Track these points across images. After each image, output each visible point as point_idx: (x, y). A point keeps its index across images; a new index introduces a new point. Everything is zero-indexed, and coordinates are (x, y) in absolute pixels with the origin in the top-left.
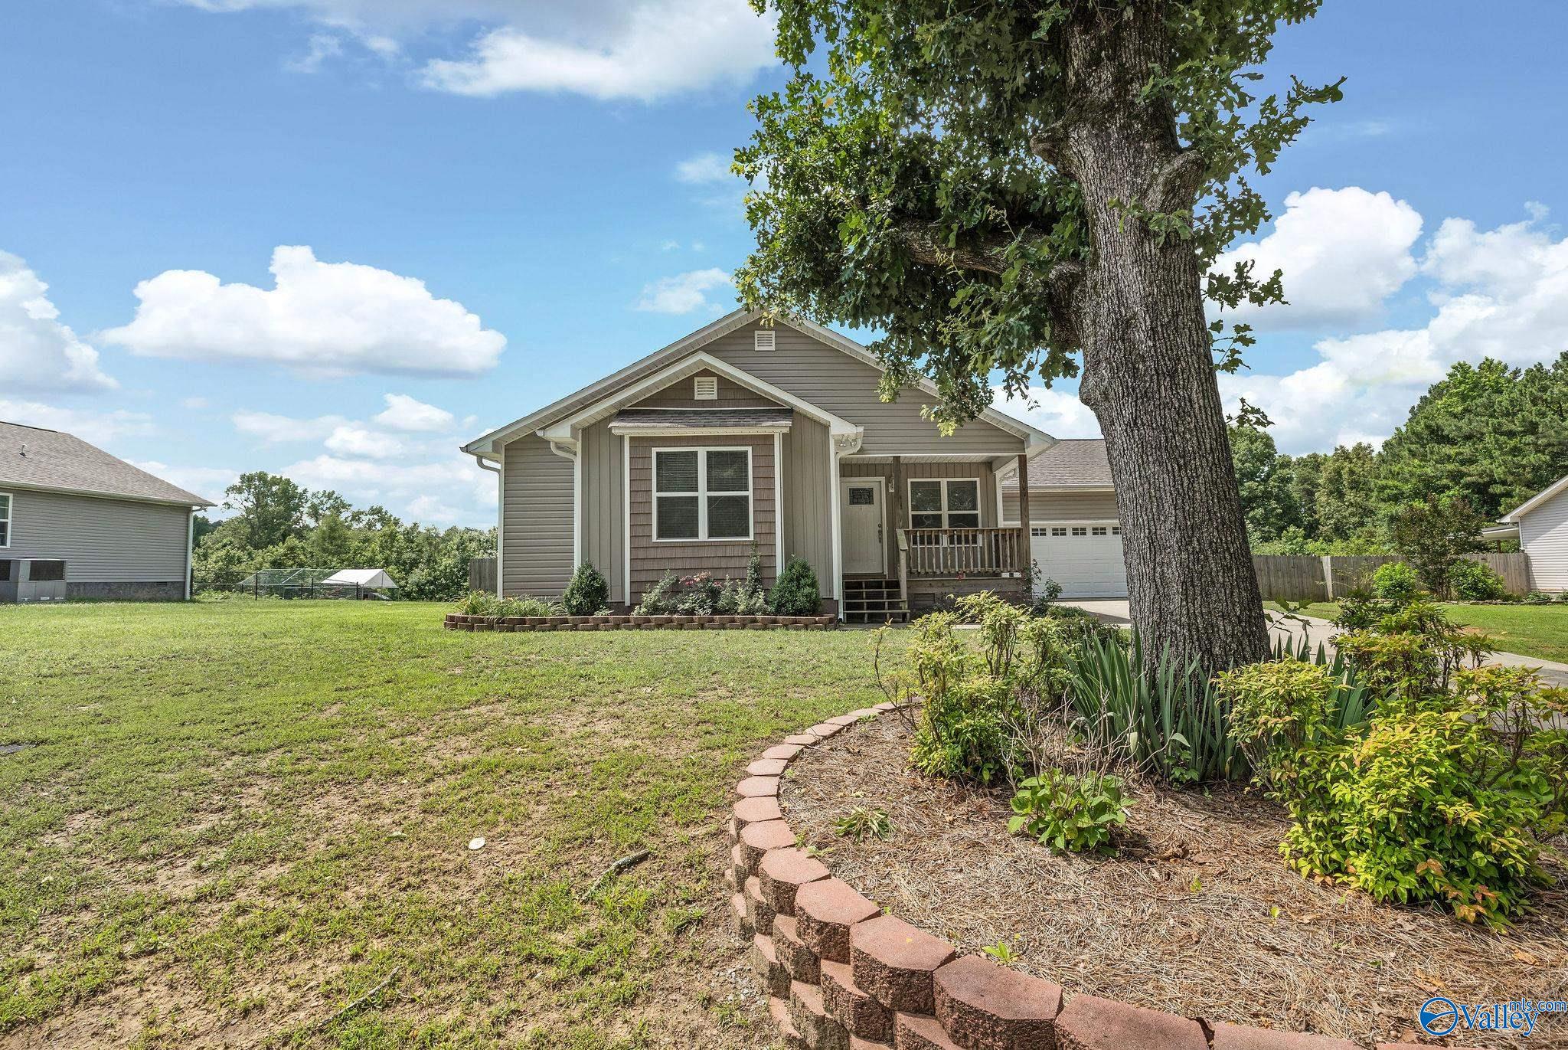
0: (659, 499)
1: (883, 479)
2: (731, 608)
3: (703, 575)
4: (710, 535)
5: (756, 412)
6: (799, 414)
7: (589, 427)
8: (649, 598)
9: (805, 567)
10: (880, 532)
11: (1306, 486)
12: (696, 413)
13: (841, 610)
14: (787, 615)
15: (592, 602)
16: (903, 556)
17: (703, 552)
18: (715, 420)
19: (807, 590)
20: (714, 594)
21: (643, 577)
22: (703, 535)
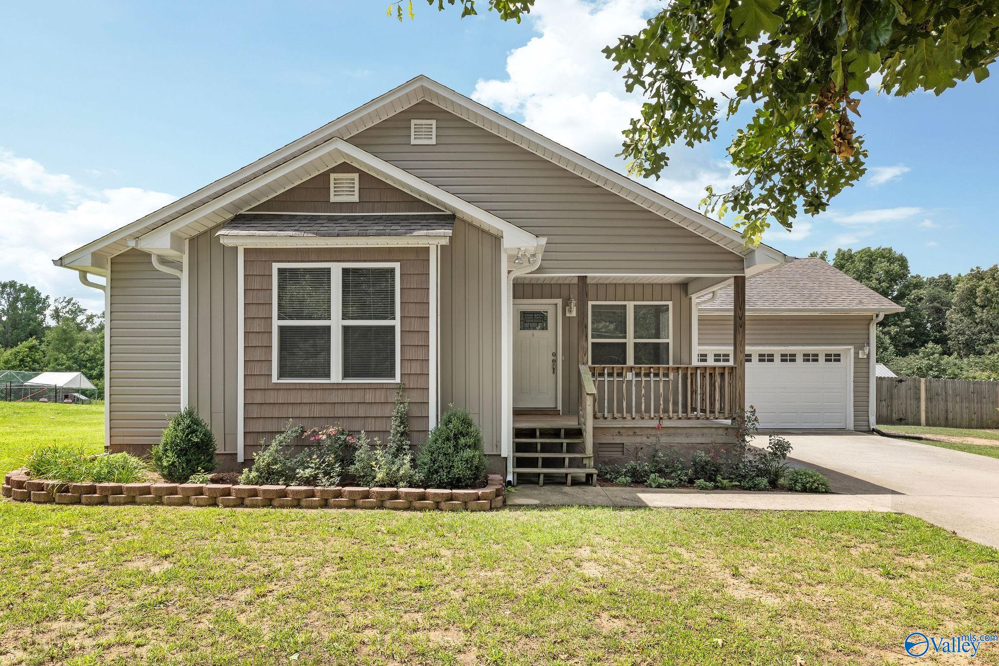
0: (282, 329)
1: (559, 302)
2: (366, 478)
3: (332, 430)
4: (346, 375)
5: (407, 218)
6: (464, 221)
7: (198, 236)
8: (262, 458)
9: (466, 422)
10: (555, 361)
11: (935, 304)
12: (330, 219)
13: (510, 468)
14: (439, 487)
15: (188, 461)
16: (589, 402)
17: (334, 397)
18: (352, 228)
19: (468, 453)
20: (346, 454)
21: (258, 426)
22: (336, 375)
